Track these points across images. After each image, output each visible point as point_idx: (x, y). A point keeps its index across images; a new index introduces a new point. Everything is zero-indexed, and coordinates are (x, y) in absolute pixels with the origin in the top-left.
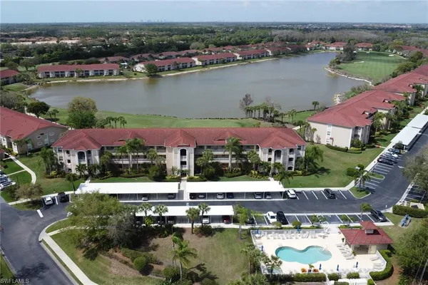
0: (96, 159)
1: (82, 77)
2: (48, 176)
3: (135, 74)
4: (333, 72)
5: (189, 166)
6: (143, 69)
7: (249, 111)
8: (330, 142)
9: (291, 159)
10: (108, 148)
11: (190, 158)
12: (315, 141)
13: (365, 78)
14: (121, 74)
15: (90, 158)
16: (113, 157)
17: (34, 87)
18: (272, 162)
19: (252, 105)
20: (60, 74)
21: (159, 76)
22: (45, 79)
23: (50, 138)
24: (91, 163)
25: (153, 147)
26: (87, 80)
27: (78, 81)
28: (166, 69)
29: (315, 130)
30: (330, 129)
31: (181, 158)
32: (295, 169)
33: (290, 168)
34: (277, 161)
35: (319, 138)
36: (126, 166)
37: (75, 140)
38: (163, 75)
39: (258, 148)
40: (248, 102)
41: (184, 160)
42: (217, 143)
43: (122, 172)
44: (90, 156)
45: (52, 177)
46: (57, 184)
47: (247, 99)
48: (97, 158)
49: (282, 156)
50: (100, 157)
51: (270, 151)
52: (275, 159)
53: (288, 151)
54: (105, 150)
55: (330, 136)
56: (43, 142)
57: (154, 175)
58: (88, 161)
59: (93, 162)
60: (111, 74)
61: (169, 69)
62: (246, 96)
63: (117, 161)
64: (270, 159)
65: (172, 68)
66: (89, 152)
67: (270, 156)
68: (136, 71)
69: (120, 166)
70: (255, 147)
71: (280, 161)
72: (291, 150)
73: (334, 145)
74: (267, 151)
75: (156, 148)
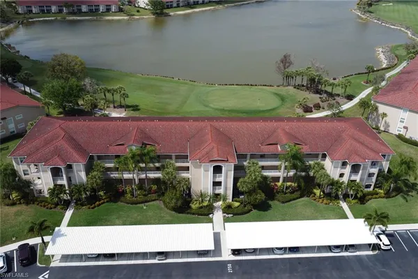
0: (81, 176)
1: (73, 13)
2: (7, 201)
3: (138, 11)
4: (363, 16)
5: (226, 189)
6: (147, 4)
7: (288, 77)
8: (403, 132)
9: (371, 175)
10: (99, 158)
11: (227, 177)
12: (382, 128)
13: (401, 25)
14: (121, 10)
15: (70, 175)
16: (109, 169)
17: (12, 26)
18: (345, 179)
19: (292, 69)
20: (45, 8)
21: (167, 15)
22: (26, 16)
23: (17, 123)
24: (73, 182)
25: (170, 157)
26: (79, 18)
27: (68, 18)
28: (175, 5)
29: (385, 115)
30: (405, 115)
31: (214, 177)
32: (375, 187)
33: (368, 186)
34: (353, 178)
35: (387, 125)
36: (130, 181)
37: (47, 143)
38: (172, 14)
39: (324, 156)
40: (287, 65)
41: (218, 180)
42: (266, 150)
43: (124, 193)
44: (72, 172)
45: (14, 204)
46: (20, 219)
47: (286, 61)
48: (83, 174)
49: (361, 171)
50: (87, 174)
51: (344, 164)
52: (350, 176)
53: (370, 163)
54: (96, 162)
55: (404, 125)
56: (7, 129)
57: (173, 205)
58: (69, 179)
59: (76, 181)
60: (108, 10)
61: (178, 6)
62: (285, 57)
63: (115, 175)
64: (342, 175)
65: (181, 4)
66: (69, 167)
67: (343, 171)
68: (139, 7)
69: (120, 181)
70: (320, 156)
71: (357, 178)
72: (374, 164)
73: (407, 137)
74: (340, 164)
75: (174, 157)
